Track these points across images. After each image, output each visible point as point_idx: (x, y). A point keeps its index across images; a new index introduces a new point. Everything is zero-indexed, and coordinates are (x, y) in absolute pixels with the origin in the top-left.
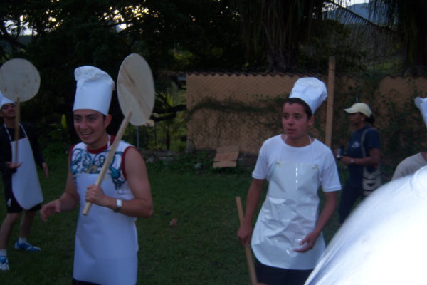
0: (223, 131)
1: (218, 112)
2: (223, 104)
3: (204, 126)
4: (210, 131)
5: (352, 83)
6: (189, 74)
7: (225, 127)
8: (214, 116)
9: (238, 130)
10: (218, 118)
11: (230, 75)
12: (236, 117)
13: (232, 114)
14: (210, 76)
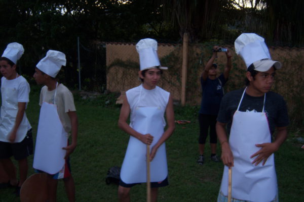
0: (126, 81)
1: (123, 68)
2: (126, 63)
3: (115, 77)
4: (119, 80)
5: (199, 51)
6: (108, 44)
7: (127, 78)
8: (121, 70)
9: (134, 80)
10: (123, 72)
11: (130, 45)
12: (133, 72)
13: (131, 70)
14: (119, 45)
